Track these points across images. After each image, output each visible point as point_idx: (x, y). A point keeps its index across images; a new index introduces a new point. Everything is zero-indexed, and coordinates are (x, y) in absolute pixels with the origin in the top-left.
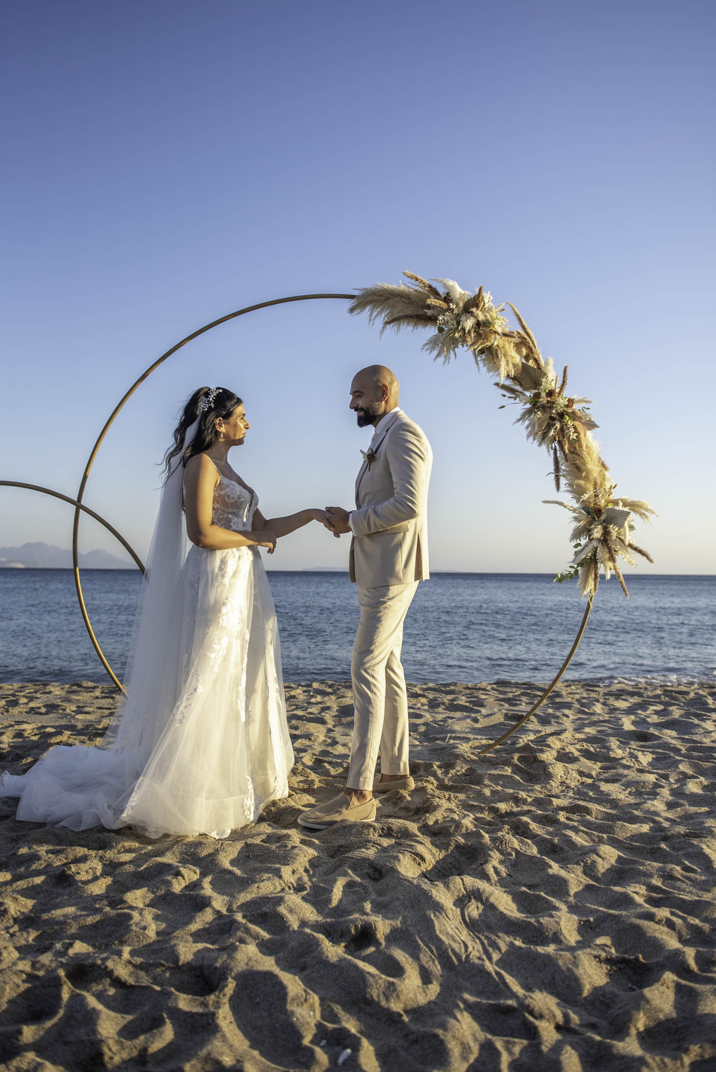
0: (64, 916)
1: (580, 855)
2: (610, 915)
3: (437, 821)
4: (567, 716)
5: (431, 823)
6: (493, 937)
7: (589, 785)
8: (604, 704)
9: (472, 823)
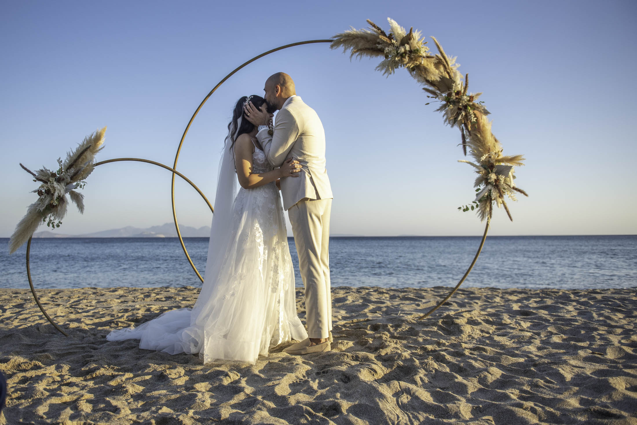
0: (159, 395)
1: (477, 372)
2: (493, 404)
3: (387, 354)
4: (477, 303)
5: (383, 354)
6: (416, 414)
7: (487, 337)
8: (502, 297)
9: (408, 354)
